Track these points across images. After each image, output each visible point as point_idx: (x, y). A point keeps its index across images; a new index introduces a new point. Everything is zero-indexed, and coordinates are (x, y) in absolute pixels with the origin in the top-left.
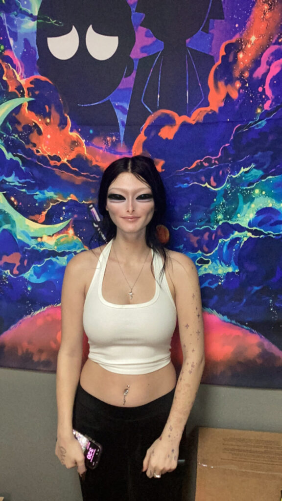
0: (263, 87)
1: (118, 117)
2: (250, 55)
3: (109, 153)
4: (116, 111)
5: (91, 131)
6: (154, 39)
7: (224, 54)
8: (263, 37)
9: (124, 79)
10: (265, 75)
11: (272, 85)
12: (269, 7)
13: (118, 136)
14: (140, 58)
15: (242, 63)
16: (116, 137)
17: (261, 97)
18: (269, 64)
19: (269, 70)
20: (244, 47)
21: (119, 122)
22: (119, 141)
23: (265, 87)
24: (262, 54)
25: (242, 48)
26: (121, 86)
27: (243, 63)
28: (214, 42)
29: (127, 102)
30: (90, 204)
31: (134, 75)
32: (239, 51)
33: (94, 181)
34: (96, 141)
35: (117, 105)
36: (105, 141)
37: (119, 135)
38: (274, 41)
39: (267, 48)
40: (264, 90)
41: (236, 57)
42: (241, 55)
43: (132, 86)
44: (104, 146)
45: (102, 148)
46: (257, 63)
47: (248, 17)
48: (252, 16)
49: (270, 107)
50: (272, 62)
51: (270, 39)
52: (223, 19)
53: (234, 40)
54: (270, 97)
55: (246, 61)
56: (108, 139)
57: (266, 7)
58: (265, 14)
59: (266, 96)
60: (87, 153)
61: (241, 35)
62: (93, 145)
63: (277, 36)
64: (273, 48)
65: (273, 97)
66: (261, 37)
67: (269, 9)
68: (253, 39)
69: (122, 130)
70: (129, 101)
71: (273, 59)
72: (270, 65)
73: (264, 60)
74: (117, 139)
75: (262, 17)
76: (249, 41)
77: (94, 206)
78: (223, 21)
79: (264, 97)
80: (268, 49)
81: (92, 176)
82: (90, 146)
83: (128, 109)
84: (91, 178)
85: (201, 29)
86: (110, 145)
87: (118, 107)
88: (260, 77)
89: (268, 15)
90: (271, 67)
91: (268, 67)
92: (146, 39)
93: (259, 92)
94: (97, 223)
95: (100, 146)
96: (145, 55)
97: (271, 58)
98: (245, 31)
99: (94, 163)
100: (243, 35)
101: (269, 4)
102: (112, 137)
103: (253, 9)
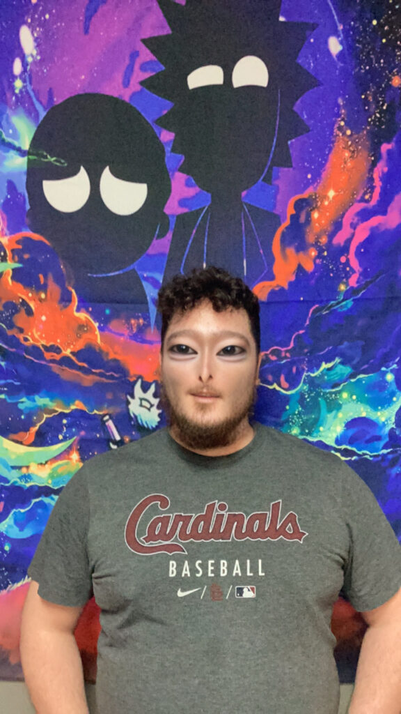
0: (346, 257)
1: (147, 293)
2: (328, 214)
3: (134, 342)
4: (145, 284)
5: (108, 312)
6: (198, 189)
7: (294, 212)
8: (344, 192)
9: (155, 242)
10: (349, 241)
11: (358, 254)
12: (350, 154)
13: (146, 318)
14: (177, 214)
15: (317, 225)
16: (144, 319)
17: (344, 269)
18: (354, 226)
19: (353, 235)
20: (319, 204)
21: (148, 298)
22: (149, 325)
23: (349, 257)
24: (344, 214)
25: (316, 205)
26: (151, 251)
27: (319, 224)
28: (279, 197)
29: (161, 273)
30: (105, 415)
31: (169, 235)
32: (314, 209)
33: (111, 381)
34: (115, 325)
35: (145, 275)
36: (128, 324)
37: (149, 317)
38: (359, 198)
39: (350, 206)
40: (348, 260)
41: (309, 215)
42: (316, 215)
43: (167, 251)
44: (127, 332)
45: (122, 335)
46: (338, 226)
47: (324, 165)
48: (328, 165)
49: (357, 282)
50: (357, 224)
51: (353, 194)
52: (292, 166)
53: (305, 195)
54: (357, 271)
55: (323, 222)
56: (133, 321)
57: (347, 154)
58: (345, 163)
59: (351, 268)
60: (101, 341)
61: (315, 188)
62: (110, 331)
63: (362, 191)
64: (359, 207)
65: (361, 270)
66: (342, 193)
67: (351, 157)
68: (331, 194)
69: (153, 311)
70: (164, 270)
71: (358, 220)
72: (355, 229)
73: (346, 222)
74: (146, 323)
75: (342, 166)
76: (326, 197)
77: (111, 418)
78: (291, 169)
79: (348, 269)
80: (352, 208)
81: (108, 374)
82: (106, 332)
83: (161, 281)
84: (108, 377)
85: (262, 178)
86: (135, 330)
87: (146, 279)
88: (342, 244)
89: (349, 164)
90: (356, 231)
91: (352, 231)
92: (186, 189)
93: (341, 263)
94: (115, 443)
95: (121, 332)
96: (186, 210)
97: (356, 219)
98: (321, 184)
99: (112, 356)
100: (318, 188)
101: (350, 151)
102: (138, 320)
103: (330, 156)
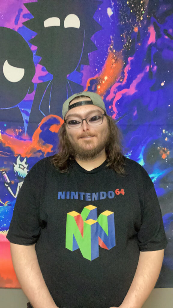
0: (112, 106)
1: (23, 117)
2: (104, 87)
3: (17, 139)
4: (22, 114)
5: (5, 125)
6: (47, 72)
7: (89, 85)
9: (28, 95)
10: (113, 99)
11: (116, 105)
12: (115, 61)
14: (38, 83)
15: (99, 91)
16: (22, 130)
17: (110, 111)
18: (115, 93)
19: (115, 97)
21: (24, 120)
22: (24, 132)
24: (111, 87)
25: (99, 83)
26: (26, 99)
28: (83, 78)
29: (30, 109)
30: (3, 171)
31: (34, 93)
32: (98, 84)
33: (6, 156)
34: (8, 131)
35: (23, 110)
36: (15, 131)
37: (24, 129)
38: (118, 81)
39: (114, 84)
41: (96, 87)
42: (99, 87)
43: (33, 99)
44: (14, 135)
46: (108, 92)
47: (103, 65)
48: (105, 65)
49: (116, 117)
51: (115, 79)
52: (89, 65)
53: (95, 78)
54: (116, 112)
55: (102, 90)
56: (17, 130)
57: (113, 61)
58: (112, 64)
59: (114, 112)
60: (2, 138)
61: (99, 75)
62: (6, 134)
63: (119, 78)
64: (118, 84)
66: (111, 78)
67: (115, 62)
68: (106, 78)
69: (26, 126)
70: (31, 108)
71: (117, 91)
73: (112, 91)
75: (111, 66)
76: (104, 79)
77: (6, 172)
78: (89, 66)
79: (112, 111)
81: (5, 153)
82: (4, 134)
83: (30, 113)
85: (76, 69)
86: (17, 134)
88: (110, 100)
89: (114, 65)
90: (116, 95)
91: (114, 95)
92: (42, 72)
93: (109, 109)
94: (7, 184)
95: (11, 135)
96: (42, 81)
98: (102, 73)
99: (7, 145)
101: (115, 59)
102: (19, 130)
103: (106, 61)
